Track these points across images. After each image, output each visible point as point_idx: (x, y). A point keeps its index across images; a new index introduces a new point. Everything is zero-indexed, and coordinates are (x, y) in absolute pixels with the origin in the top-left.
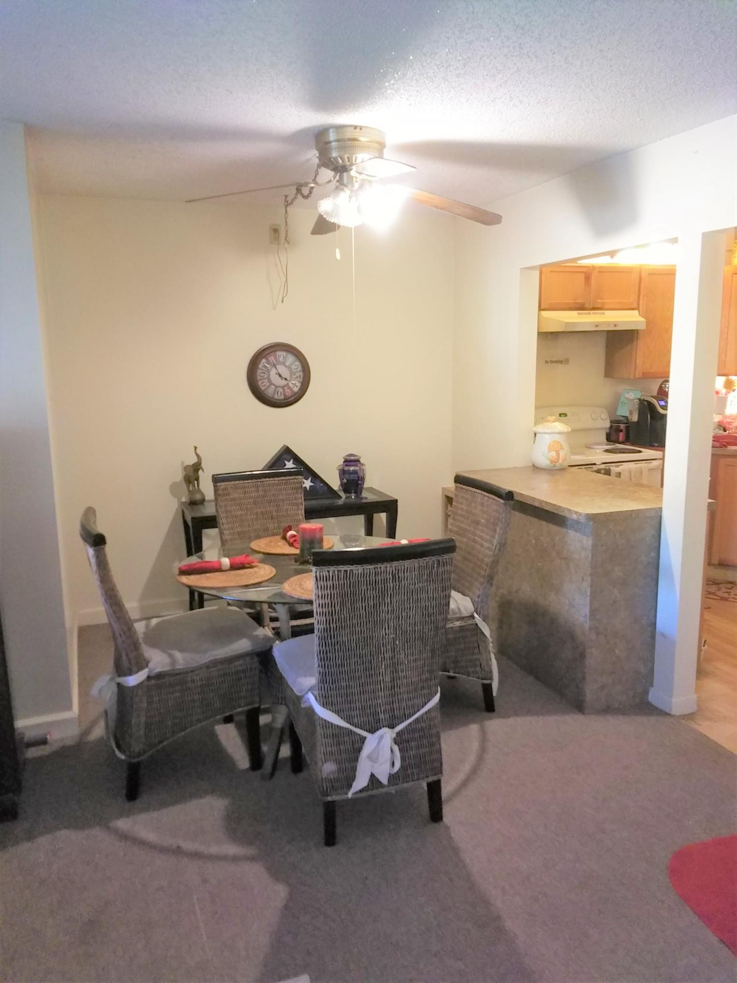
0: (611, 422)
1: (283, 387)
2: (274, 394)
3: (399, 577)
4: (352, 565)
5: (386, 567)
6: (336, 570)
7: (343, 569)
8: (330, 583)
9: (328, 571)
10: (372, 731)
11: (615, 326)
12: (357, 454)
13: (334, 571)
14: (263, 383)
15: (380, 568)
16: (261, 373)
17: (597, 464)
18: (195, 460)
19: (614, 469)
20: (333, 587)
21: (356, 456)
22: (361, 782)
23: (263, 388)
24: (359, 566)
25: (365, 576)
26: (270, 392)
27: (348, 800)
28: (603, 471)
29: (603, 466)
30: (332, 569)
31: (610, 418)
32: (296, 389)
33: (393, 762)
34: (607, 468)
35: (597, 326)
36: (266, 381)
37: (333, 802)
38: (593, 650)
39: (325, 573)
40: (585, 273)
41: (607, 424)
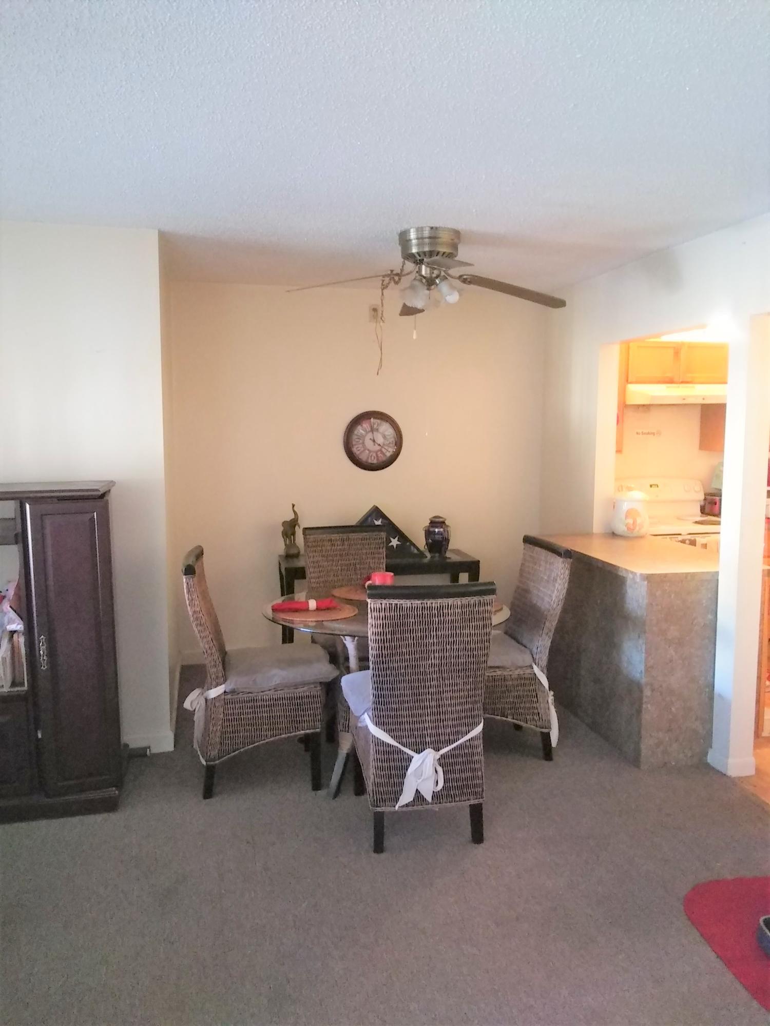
0: (705, 495)
1: (376, 452)
2: (368, 458)
3: (443, 613)
4: (402, 599)
5: (432, 603)
6: (388, 603)
7: (394, 603)
8: (382, 614)
9: (381, 604)
10: (419, 751)
11: (704, 399)
12: (441, 516)
13: (386, 604)
14: (358, 447)
15: (427, 603)
16: (357, 439)
17: (683, 534)
18: (293, 516)
19: (700, 540)
20: (385, 618)
21: (440, 517)
22: (407, 797)
23: (358, 453)
24: (408, 601)
25: (413, 610)
26: (364, 457)
27: (396, 812)
28: (687, 542)
29: (689, 537)
30: (384, 602)
31: (704, 491)
32: (388, 454)
33: (437, 782)
34: (693, 539)
35: (684, 399)
36: (361, 446)
37: (383, 813)
38: (649, 706)
39: (378, 606)
40: (674, 348)
41: (701, 497)
